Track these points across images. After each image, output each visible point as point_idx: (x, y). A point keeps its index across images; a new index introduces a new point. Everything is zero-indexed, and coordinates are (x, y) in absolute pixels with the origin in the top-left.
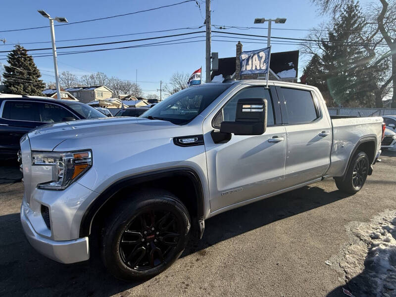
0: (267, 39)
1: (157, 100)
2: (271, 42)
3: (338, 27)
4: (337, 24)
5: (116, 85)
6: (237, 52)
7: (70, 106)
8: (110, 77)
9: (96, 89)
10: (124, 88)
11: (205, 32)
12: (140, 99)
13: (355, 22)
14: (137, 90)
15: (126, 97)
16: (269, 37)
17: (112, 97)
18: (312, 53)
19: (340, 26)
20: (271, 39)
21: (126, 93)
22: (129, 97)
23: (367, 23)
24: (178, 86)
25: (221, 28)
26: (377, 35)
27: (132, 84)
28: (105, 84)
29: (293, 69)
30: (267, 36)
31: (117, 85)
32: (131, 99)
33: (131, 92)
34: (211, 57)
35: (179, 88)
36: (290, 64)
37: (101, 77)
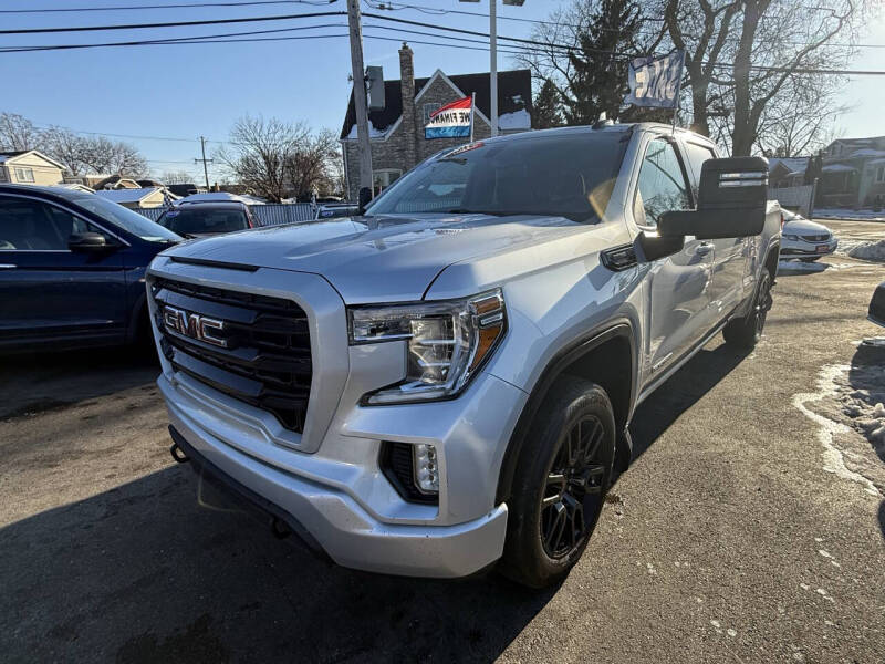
0: (488, 39)
1: (192, 186)
2: (498, 48)
3: (597, 24)
4: (595, 18)
5: (65, 148)
6: (403, 67)
7: (75, 202)
8: (44, 128)
9: (13, 160)
10: (94, 155)
11: (343, 13)
12: (147, 184)
13: (626, 15)
14: (131, 162)
15: (107, 181)
16: (493, 36)
17: (65, 182)
18: (541, 77)
19: (600, 20)
20: (498, 41)
21: (100, 170)
22: (114, 179)
23: (643, 20)
24: (252, 150)
25: (382, 7)
26: (660, 45)
27: (114, 144)
28: (32, 146)
29: (524, 110)
30: (489, 33)
31: (70, 149)
32: (121, 186)
33: (115, 169)
34: (365, 78)
35: (257, 154)
36: (517, 99)
37: (15, 125)
